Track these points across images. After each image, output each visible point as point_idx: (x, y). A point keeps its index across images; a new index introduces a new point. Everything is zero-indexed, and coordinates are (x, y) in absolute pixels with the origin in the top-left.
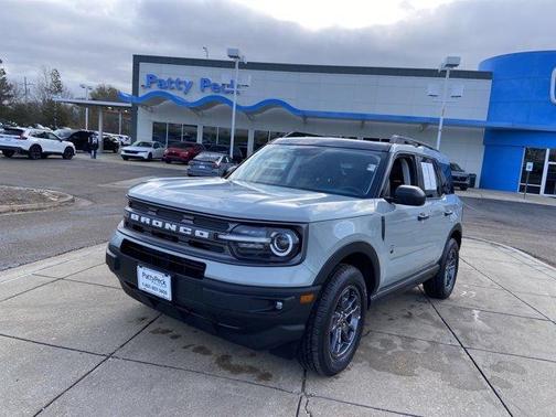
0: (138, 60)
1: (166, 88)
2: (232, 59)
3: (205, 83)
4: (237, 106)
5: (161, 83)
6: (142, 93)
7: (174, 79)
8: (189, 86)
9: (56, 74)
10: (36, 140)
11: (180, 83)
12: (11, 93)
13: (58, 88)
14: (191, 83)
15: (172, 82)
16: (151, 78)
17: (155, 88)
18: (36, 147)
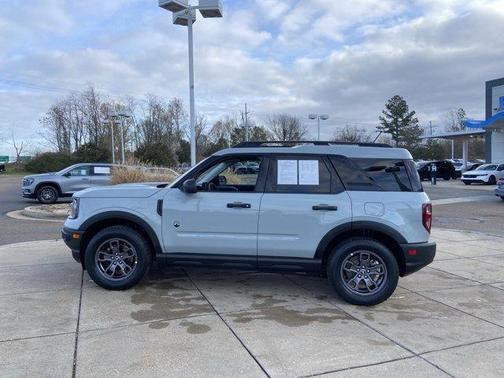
9: (461, 113)
12: (421, 136)
16: (503, 100)
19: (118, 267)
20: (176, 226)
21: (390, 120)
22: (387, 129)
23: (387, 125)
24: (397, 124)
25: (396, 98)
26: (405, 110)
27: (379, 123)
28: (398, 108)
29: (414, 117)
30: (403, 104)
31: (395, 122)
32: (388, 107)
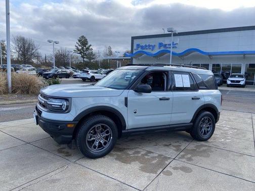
0: (133, 38)
1: (144, 49)
2: (170, 33)
3: (161, 45)
4: (173, 53)
5: (142, 47)
6: (134, 52)
7: (148, 45)
8: (154, 47)
9: (110, 48)
10: (93, 74)
11: (150, 46)
12: (94, 57)
13: (111, 53)
14: (154, 46)
15: (147, 46)
16: (138, 45)
17: (140, 49)
18: (93, 77)
19: (100, 142)
20: (135, 113)
21: (80, 48)
22: (79, 52)
23: (78, 50)
24: (83, 50)
25: (83, 37)
26: (87, 44)
27: (75, 48)
28: (83, 42)
29: (91, 47)
30: (86, 40)
31: (83, 48)
32: (79, 41)
